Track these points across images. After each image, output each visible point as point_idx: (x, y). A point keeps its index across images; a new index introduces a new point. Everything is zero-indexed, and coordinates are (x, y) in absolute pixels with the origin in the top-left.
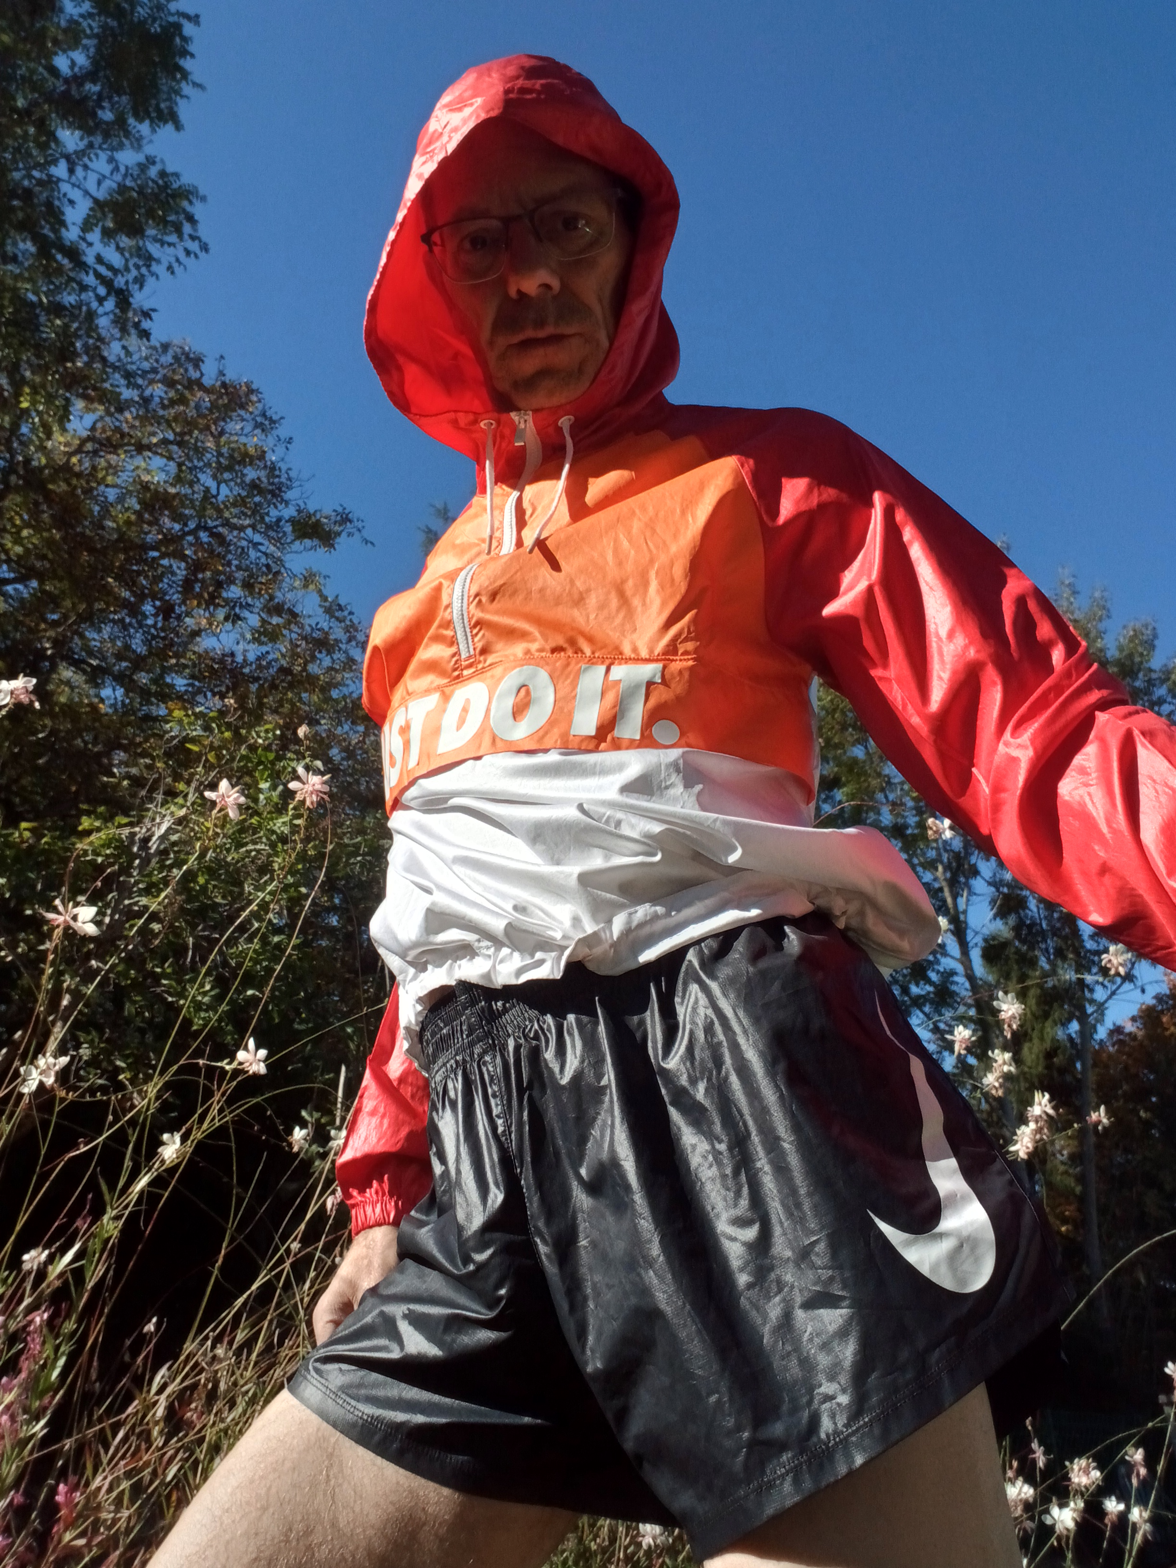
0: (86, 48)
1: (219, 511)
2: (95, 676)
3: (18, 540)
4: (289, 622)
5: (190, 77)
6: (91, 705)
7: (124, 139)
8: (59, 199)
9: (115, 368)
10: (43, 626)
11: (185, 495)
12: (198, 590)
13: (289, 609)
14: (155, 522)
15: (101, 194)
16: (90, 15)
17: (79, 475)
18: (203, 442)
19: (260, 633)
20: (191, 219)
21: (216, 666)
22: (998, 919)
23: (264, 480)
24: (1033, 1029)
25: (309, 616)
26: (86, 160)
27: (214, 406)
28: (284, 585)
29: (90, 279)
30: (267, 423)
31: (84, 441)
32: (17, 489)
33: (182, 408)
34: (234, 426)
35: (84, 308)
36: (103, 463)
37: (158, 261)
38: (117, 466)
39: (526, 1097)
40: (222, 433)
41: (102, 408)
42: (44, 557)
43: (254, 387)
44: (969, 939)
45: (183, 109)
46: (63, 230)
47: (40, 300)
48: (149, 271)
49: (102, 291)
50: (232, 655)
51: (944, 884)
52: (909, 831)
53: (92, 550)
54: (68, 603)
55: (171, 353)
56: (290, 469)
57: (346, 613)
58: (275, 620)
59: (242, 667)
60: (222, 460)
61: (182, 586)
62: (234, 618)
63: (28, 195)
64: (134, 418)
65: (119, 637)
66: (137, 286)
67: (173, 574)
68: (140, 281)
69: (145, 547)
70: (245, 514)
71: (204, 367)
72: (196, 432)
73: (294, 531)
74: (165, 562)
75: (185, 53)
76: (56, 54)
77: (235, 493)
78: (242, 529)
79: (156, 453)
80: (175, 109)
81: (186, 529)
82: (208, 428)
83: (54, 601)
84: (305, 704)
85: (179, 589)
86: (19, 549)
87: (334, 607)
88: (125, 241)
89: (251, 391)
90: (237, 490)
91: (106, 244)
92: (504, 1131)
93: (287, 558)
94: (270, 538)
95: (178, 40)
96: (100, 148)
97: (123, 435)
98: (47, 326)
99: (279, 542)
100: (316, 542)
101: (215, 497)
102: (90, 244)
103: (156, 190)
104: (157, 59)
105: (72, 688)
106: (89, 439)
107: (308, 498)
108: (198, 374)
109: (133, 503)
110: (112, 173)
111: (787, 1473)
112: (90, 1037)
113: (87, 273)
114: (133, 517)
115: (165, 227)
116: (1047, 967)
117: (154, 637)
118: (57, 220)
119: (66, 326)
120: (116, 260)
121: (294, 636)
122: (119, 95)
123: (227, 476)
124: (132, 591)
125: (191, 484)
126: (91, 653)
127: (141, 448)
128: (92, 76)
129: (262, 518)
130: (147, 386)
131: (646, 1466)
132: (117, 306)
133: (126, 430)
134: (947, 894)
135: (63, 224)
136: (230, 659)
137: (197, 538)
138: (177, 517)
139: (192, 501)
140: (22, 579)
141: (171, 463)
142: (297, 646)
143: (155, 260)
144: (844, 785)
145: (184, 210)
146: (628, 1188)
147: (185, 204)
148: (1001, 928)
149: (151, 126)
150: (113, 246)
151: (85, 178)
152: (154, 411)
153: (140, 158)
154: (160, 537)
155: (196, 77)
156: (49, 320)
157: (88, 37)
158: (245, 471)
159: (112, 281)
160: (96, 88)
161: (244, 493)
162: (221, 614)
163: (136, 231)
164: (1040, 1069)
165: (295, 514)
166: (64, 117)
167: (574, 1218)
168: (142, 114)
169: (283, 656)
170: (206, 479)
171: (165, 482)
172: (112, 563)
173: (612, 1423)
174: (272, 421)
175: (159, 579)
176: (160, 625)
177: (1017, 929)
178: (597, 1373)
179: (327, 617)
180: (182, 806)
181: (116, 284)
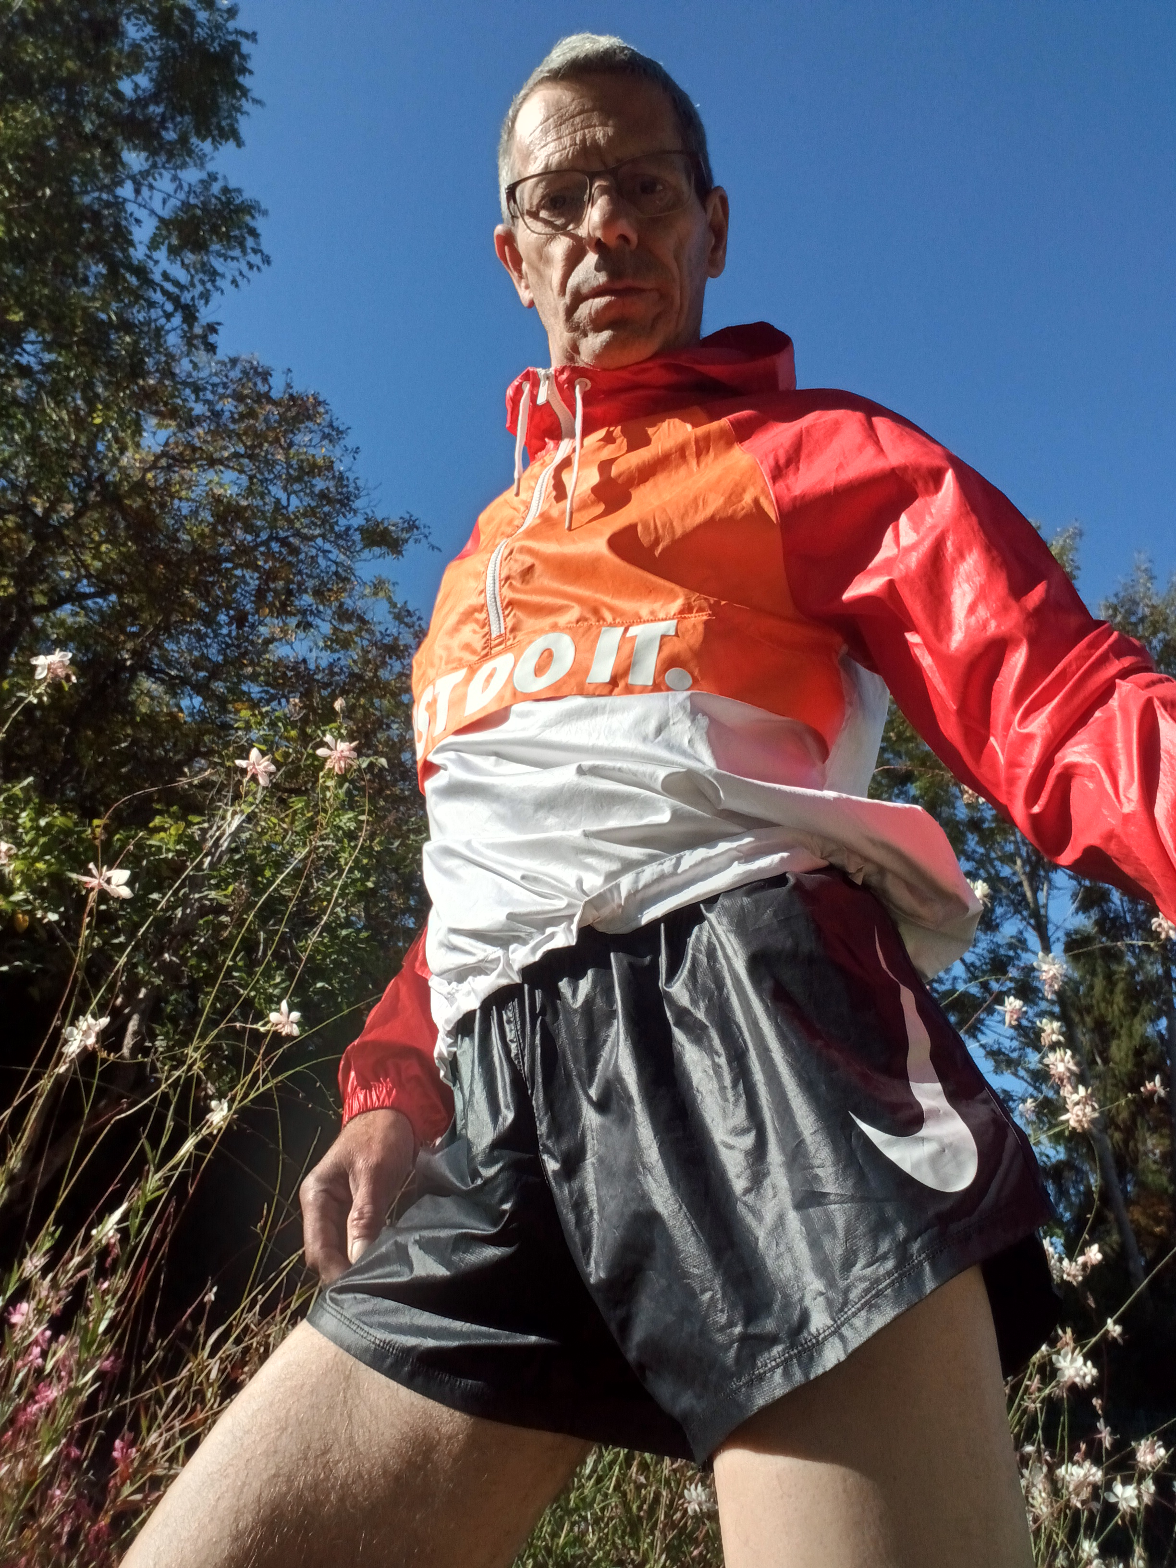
0: (148, 71)
1: (290, 522)
2: (174, 686)
3: (97, 556)
4: (360, 629)
5: (250, 94)
6: (171, 714)
7: (187, 159)
8: (126, 219)
9: (185, 384)
10: (122, 638)
11: (257, 507)
12: (270, 599)
13: (358, 615)
14: (228, 534)
15: (166, 213)
16: (152, 38)
17: (153, 491)
18: (273, 455)
19: (332, 641)
20: (253, 233)
21: (290, 674)
22: (1080, 913)
23: (332, 489)
24: (1121, 1026)
25: (380, 623)
26: (150, 179)
27: (282, 418)
28: (355, 593)
29: (158, 297)
30: (334, 433)
31: (158, 458)
32: (95, 506)
33: (251, 422)
34: (302, 438)
35: (153, 325)
36: (176, 477)
37: (223, 276)
38: (191, 480)
39: (539, 1023)
40: (291, 445)
41: (173, 423)
42: (122, 571)
43: (321, 399)
44: (1050, 934)
45: (244, 126)
46: (131, 250)
47: (110, 317)
48: (214, 286)
49: (169, 307)
50: (304, 661)
51: (1023, 878)
52: (986, 825)
53: (168, 564)
54: (145, 616)
55: (239, 367)
56: (357, 478)
57: (415, 619)
58: (347, 628)
59: (315, 673)
60: (291, 471)
61: (255, 596)
62: (305, 626)
63: (96, 217)
64: (206, 433)
65: (196, 648)
66: (202, 302)
67: (247, 584)
68: (206, 296)
69: (218, 559)
70: (315, 524)
71: (271, 380)
72: (266, 445)
73: (362, 539)
74: (238, 572)
75: (244, 70)
76: (120, 78)
77: (305, 504)
78: (313, 538)
79: (227, 467)
80: (236, 126)
81: (259, 540)
82: (277, 440)
83: (132, 613)
84: (376, 709)
85: (253, 598)
86: (98, 564)
87: (404, 613)
88: (190, 257)
89: (318, 403)
90: (307, 500)
91: (172, 262)
92: (517, 1055)
93: (357, 566)
94: (339, 547)
95: (236, 58)
96: (164, 167)
97: (194, 449)
98: (117, 344)
99: (348, 550)
100: (384, 549)
101: (286, 508)
102: (156, 262)
103: (219, 207)
104: (217, 78)
105: (152, 698)
106: (164, 454)
107: (375, 506)
108: (266, 388)
109: (206, 515)
110: (176, 192)
111: (778, 1366)
112: (165, 1030)
113: (155, 291)
114: (207, 530)
115: (229, 241)
116: (1133, 962)
117: (228, 646)
118: (124, 238)
119: (136, 343)
120: (182, 276)
121: (365, 643)
122: (182, 116)
123: (297, 487)
124: (206, 601)
125: (262, 496)
126: (169, 664)
127: (212, 462)
128: (155, 98)
129: (332, 529)
130: (218, 402)
131: (649, 1375)
132: (184, 322)
133: (198, 445)
134: (1026, 888)
135: (131, 243)
136: (302, 667)
137: (269, 548)
138: (249, 528)
139: (263, 513)
140: (102, 593)
141: (243, 476)
142: (368, 652)
143: (219, 274)
144: (917, 780)
145: (247, 225)
146: (630, 1100)
147: (248, 218)
148: (1084, 922)
149: (213, 143)
150: (179, 263)
151: (151, 198)
152: (225, 425)
153: (203, 175)
154: (233, 548)
155: (255, 94)
156: (119, 338)
157: (150, 60)
158: (314, 482)
159: (178, 297)
160: (159, 110)
161: (313, 504)
162: (293, 621)
163: (200, 246)
164: (1129, 1066)
165: (364, 522)
166: (128, 139)
167: (583, 1136)
168: (203, 132)
169: (354, 661)
170: (277, 491)
171: (238, 495)
172: (187, 574)
173: (616, 1335)
174: (339, 432)
175: (232, 589)
176: (234, 634)
177: (1100, 923)
178: (601, 1282)
179: (397, 623)
180: (251, 804)
181: (183, 300)
